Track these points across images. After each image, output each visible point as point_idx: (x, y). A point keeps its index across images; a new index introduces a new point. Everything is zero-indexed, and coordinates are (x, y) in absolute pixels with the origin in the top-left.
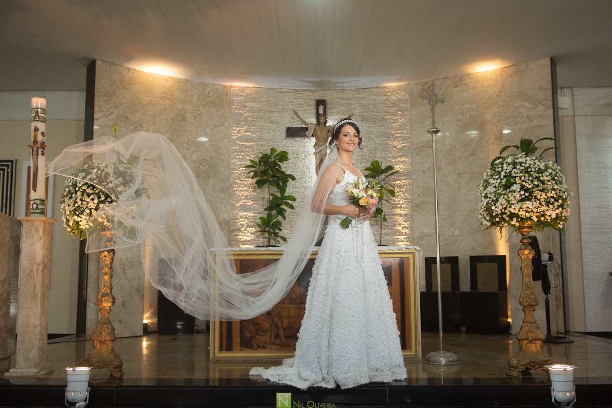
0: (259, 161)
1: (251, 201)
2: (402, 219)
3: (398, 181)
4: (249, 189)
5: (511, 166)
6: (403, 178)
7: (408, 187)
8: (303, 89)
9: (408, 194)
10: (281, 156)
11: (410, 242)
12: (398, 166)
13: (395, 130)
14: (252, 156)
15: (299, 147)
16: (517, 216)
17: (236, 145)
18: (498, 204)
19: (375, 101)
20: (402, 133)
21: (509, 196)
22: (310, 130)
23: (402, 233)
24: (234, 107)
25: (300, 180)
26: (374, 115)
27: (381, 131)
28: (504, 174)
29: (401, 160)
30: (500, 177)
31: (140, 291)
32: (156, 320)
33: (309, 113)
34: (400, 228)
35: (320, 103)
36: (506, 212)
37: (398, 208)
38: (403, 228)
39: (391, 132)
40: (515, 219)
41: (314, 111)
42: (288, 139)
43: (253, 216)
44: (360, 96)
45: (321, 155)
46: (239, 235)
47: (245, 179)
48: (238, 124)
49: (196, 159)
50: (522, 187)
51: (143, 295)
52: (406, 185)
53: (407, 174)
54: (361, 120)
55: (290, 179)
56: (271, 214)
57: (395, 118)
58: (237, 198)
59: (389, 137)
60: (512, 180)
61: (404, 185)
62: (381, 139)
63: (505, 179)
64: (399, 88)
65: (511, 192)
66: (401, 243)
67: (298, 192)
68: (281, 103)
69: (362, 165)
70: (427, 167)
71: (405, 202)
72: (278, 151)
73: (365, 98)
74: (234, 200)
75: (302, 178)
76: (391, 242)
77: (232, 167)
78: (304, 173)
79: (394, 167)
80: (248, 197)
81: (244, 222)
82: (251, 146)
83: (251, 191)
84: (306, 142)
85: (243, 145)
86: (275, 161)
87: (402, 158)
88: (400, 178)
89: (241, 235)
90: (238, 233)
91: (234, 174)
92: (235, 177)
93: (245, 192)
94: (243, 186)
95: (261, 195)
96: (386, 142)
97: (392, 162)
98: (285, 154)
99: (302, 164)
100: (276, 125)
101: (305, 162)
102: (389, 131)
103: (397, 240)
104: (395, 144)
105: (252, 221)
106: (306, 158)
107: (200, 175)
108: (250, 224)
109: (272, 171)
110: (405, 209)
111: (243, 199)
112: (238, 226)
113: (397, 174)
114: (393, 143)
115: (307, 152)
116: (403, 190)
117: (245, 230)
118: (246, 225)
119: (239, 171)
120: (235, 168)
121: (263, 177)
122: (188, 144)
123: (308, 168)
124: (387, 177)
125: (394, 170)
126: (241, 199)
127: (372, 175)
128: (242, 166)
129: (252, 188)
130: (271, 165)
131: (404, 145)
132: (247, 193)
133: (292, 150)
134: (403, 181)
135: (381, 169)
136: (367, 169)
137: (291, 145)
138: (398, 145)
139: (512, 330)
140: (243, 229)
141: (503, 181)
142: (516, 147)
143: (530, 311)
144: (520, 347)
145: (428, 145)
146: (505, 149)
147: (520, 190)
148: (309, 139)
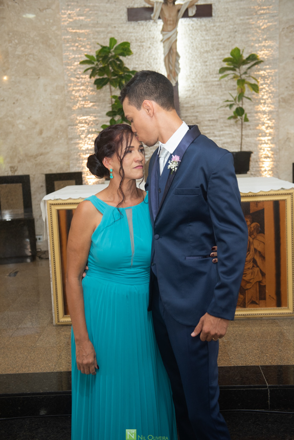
0: (97, 56)
1: (91, 102)
2: (266, 117)
3: (262, 70)
4: (87, 87)
6: (268, 67)
7: (274, 78)
9: (274, 87)
10: (123, 49)
11: (275, 144)
12: (263, 52)
13: (259, 5)
14: (88, 47)
15: (143, 33)
17: (68, 32)
20: (268, 9)
22: (156, 11)
23: (266, 133)
27: (242, 7)
29: (266, 45)
34: (263, 128)
37: (261, 103)
38: (267, 128)
39: (254, 9)
42: (130, 22)
43: (93, 121)
45: (170, 42)
46: (78, 143)
47: (82, 76)
48: (68, 5)
49: (20, 53)
52: (272, 76)
53: (274, 62)
56: (114, 120)
58: (74, 99)
59: (252, 15)
61: (269, 76)
62: (241, 18)
66: (265, 145)
69: (219, 53)
71: (270, 97)
72: (119, 42)
74: (71, 102)
76: (253, 145)
77: (65, 61)
78: (151, 66)
79: (258, 55)
80: (87, 98)
81: (84, 127)
82: (86, 34)
83: (89, 90)
84: (152, 26)
85: (76, 32)
86: (115, 55)
87: (267, 42)
88: (265, 67)
89: (81, 143)
90: (77, 141)
91: (68, 70)
92: (69, 74)
93: (83, 91)
94: (80, 84)
95: (102, 95)
96: (248, 21)
97: (256, 47)
98: (126, 46)
99: (147, 54)
100: (114, 5)
101: (151, 51)
102: (252, 7)
103: (260, 142)
104: (259, 24)
105: (93, 126)
106: (153, 46)
107: (28, 74)
108: (90, 130)
109: (112, 68)
110: (269, 105)
111: (80, 101)
112: (77, 133)
113: (262, 63)
114: (256, 22)
115: (153, 38)
116: (268, 82)
117: (86, 137)
118: (86, 131)
119: (74, 66)
120: (68, 63)
121: (103, 75)
122: (8, 34)
123: (154, 59)
124: (249, 68)
125: (258, 59)
126: (78, 100)
127: (232, 67)
128: (77, 60)
129: (91, 87)
130: (111, 60)
131: (269, 24)
132: (85, 92)
133: (135, 36)
134: (268, 71)
135: (242, 59)
136: (226, 60)
137: (134, 31)
138: (263, 25)
140: (83, 136)
148: (155, 22)
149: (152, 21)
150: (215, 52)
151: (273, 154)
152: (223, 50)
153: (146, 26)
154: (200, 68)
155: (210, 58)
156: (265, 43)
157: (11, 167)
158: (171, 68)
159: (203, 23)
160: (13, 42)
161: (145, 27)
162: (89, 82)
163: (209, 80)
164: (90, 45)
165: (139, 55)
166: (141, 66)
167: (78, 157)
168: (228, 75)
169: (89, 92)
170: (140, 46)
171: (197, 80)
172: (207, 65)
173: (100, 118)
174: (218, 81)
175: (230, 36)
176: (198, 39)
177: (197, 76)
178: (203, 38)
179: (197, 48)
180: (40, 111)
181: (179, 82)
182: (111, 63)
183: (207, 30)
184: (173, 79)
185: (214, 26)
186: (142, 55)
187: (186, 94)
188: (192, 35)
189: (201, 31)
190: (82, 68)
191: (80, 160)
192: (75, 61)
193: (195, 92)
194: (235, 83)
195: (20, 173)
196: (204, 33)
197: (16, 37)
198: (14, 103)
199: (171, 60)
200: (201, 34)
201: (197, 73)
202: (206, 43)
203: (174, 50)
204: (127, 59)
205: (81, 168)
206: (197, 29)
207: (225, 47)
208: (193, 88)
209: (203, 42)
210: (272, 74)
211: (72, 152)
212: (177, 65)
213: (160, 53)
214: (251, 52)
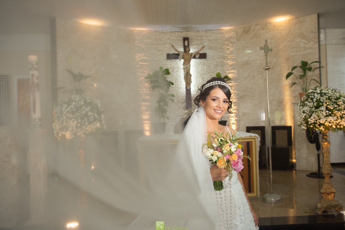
0: (153, 75)
1: (148, 96)
3: (230, 83)
4: (147, 89)
6: (233, 82)
8: (175, 31)
9: (236, 91)
10: (166, 72)
11: (237, 117)
12: (230, 75)
13: (228, 54)
14: (148, 70)
15: (174, 65)
16: (323, 125)
17: (139, 64)
18: (312, 117)
19: (216, 37)
20: (232, 56)
21: (319, 113)
22: (181, 55)
23: (233, 113)
24: (136, 42)
26: (216, 46)
27: (220, 55)
29: (232, 72)
33: (179, 45)
35: (186, 39)
38: (233, 110)
39: (226, 56)
41: (182, 44)
42: (168, 60)
43: (149, 105)
44: (208, 35)
45: (187, 70)
47: (144, 84)
48: (139, 52)
50: (327, 109)
52: (235, 86)
53: (236, 80)
54: (209, 49)
55: (171, 85)
57: (228, 47)
59: (225, 58)
60: (321, 104)
61: (234, 86)
62: (220, 59)
64: (230, 31)
65: (320, 111)
66: (232, 118)
68: (163, 39)
69: (209, 75)
70: (247, 75)
71: (234, 95)
72: (164, 69)
73: (211, 36)
74: (139, 96)
75: (176, 82)
76: (227, 118)
78: (177, 80)
79: (228, 76)
80: (147, 94)
81: (145, 108)
82: (147, 65)
84: (178, 62)
85: (142, 64)
86: (162, 75)
87: (232, 70)
88: (231, 82)
89: (143, 116)
90: (141, 115)
91: (138, 81)
92: (138, 83)
94: (143, 88)
95: (154, 93)
96: (223, 61)
97: (227, 73)
98: (168, 71)
99: (176, 74)
100: (160, 52)
101: (177, 73)
102: (225, 55)
103: (230, 116)
105: (149, 107)
106: (178, 71)
108: (147, 109)
109: (161, 80)
110: (234, 99)
112: (141, 111)
113: (230, 80)
114: (227, 62)
115: (179, 67)
116: (233, 88)
118: (145, 110)
119: (141, 79)
120: (138, 78)
121: (155, 83)
123: (179, 77)
125: (229, 78)
126: (142, 95)
128: (143, 77)
129: (149, 89)
130: (160, 77)
131: (233, 63)
132: (145, 92)
133: (170, 66)
134: (233, 83)
137: (170, 64)
138: (230, 63)
139: (296, 167)
140: (144, 112)
141: (315, 104)
142: (300, 67)
143: (328, 177)
144: (322, 197)
145: (247, 63)
146: (294, 68)
147: (326, 110)
148: (180, 60)
149: (178, 60)
151: (236, 122)
153: (175, 61)
155: (205, 77)
158: (188, 81)
159: (202, 61)
162: (148, 87)
166: (172, 80)
167: (142, 122)
169: (148, 91)
170: (172, 71)
172: (204, 80)
173: (153, 104)
175: (215, 67)
176: (200, 68)
178: (202, 68)
179: (199, 72)
183: (204, 65)
184: (188, 86)
185: (207, 63)
186: (173, 75)
187: (194, 93)
188: (197, 66)
190: (145, 81)
191: (142, 124)
195: (113, 130)
196: (203, 65)
199: (187, 78)
200: (201, 66)
201: (199, 83)
202: (204, 70)
203: (189, 73)
206: (199, 64)
207: (213, 72)
209: (202, 70)
211: (138, 120)
212: (190, 79)
213: (182, 74)
214: (225, 75)
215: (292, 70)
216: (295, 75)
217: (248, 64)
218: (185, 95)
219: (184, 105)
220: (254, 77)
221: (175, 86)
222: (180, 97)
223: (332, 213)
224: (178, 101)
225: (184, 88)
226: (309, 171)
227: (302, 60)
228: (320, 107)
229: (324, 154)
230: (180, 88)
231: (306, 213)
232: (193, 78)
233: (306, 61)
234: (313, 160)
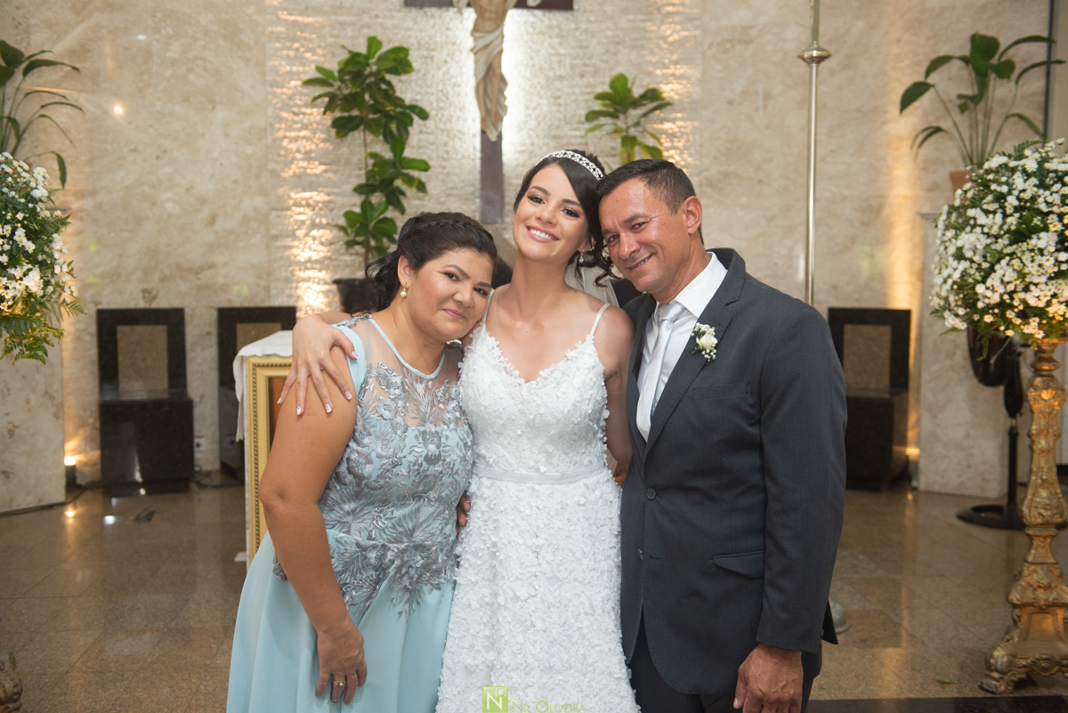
0: (340, 70)
1: (321, 164)
3: (668, 120)
4: (315, 133)
5: (1034, 181)
6: (679, 115)
7: (691, 138)
9: (690, 155)
10: (395, 60)
12: (669, 87)
14: (320, 51)
15: (433, 31)
16: (1041, 313)
17: (279, 21)
18: (994, 280)
21: (1024, 260)
25: (437, 115)
28: (1016, 203)
29: (678, 72)
30: (1003, 207)
31: (52, 398)
32: (95, 454)
36: (1016, 303)
39: (655, 3)
40: (1034, 322)
42: (407, 9)
43: (324, 202)
45: (489, 55)
46: (291, 247)
47: (304, 110)
49: (176, 56)
50: (1062, 243)
51: (61, 406)
52: (687, 134)
53: (692, 107)
55: (416, 118)
56: (372, 206)
58: (285, 156)
59: (650, 13)
60: (1037, 221)
61: (683, 134)
62: (630, 17)
63: (1017, 215)
65: (1032, 250)
67: (433, 144)
69: (582, 82)
70: (738, 90)
72: (384, 49)
75: (441, 109)
77: (269, 78)
78: (447, 98)
79: (662, 90)
80: (313, 155)
81: (304, 215)
82: (317, 25)
83: (319, 139)
84: (451, 19)
85: (295, 22)
86: (378, 72)
87: (678, 66)
88: (673, 115)
89: (297, 247)
90: (289, 242)
91: (275, 96)
92: (277, 103)
93: (304, 141)
94: (299, 126)
95: (344, 150)
96: (642, 25)
97: (657, 76)
98: (402, 55)
99: (440, 74)
101: (449, 69)
104: (664, 31)
105: (322, 212)
106: (452, 58)
107: (191, 99)
108: (317, 221)
109: (372, 97)
111: (299, 160)
112: (288, 225)
113: (668, 107)
114: (659, 28)
115: (454, 44)
116: (680, 145)
117: (307, 235)
118: (308, 222)
119: (288, 88)
120: (277, 82)
121: (351, 109)
122: (154, 16)
123: (455, 85)
124: (645, 115)
125: (663, 99)
126: (294, 159)
127: (611, 110)
128: (295, 77)
129: (322, 133)
130: (368, 81)
132: (308, 144)
133: (416, 38)
134: (680, 123)
135: (631, 97)
136: (600, 97)
137: (415, 26)
138: (671, 35)
139: (917, 480)
140: (300, 233)
141: (1009, 220)
142: (964, 59)
143: (1045, 537)
144: (1015, 623)
145: (742, 38)
146: (937, 63)
147: (1057, 250)
148: (460, 12)
149: (452, 12)
150: (577, 79)
152: (593, 77)
153: (440, 18)
154: (545, 108)
155: (567, 90)
156: (676, 69)
157: (145, 291)
158: (489, 105)
159: (554, 23)
160: (163, 32)
161: (437, 20)
162: (318, 124)
163: (562, 134)
164: (324, 48)
165: (425, 75)
166: (426, 97)
167: (289, 275)
168: (603, 125)
169: (318, 142)
170: (426, 58)
171: (540, 133)
172: (559, 105)
173: (339, 198)
174: (581, 137)
175: (607, 51)
176: (543, 51)
177: (539, 124)
178: (552, 51)
179: (541, 69)
180: (212, 176)
181: (503, 133)
182: (369, 87)
183: (563, 37)
184: (492, 128)
185: (577, 29)
186: (429, 76)
187: (517, 159)
188: (533, 43)
189: (550, 37)
190: (306, 95)
191: (291, 282)
192: (291, 79)
193: (536, 156)
194: (617, 143)
195: (162, 303)
196: (556, 41)
197: (169, 22)
198: (158, 157)
199: (489, 90)
200: (550, 44)
201: (540, 119)
202: (560, 62)
203: (497, 71)
204: (400, 81)
205: (294, 299)
206: (542, 33)
207: (596, 72)
208: (531, 148)
209: (554, 58)
210: (688, 130)
211: (276, 265)
212: (502, 99)
213: (466, 73)
214: (648, 84)
215: (929, 72)
216: (938, 94)
217: (748, 43)
218: (478, 163)
219: (473, 207)
220: (767, 97)
221: (437, 127)
222: (457, 171)
223: (1053, 692)
224: (449, 192)
225: (474, 136)
226: (970, 497)
227: (973, 32)
228: (1034, 236)
229: (1034, 438)
230: (460, 135)
231: (943, 683)
232: (514, 97)
233: (990, 33)
234: (990, 450)
